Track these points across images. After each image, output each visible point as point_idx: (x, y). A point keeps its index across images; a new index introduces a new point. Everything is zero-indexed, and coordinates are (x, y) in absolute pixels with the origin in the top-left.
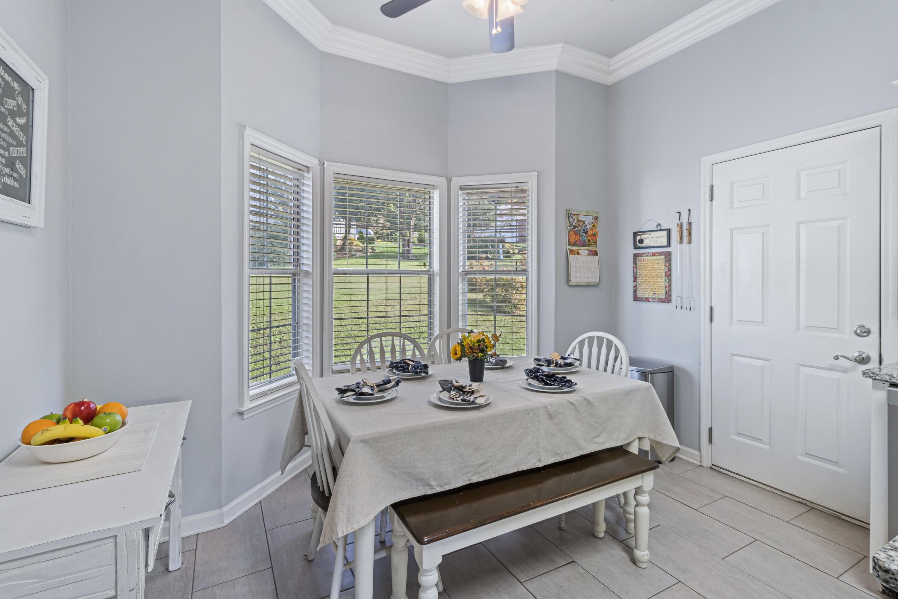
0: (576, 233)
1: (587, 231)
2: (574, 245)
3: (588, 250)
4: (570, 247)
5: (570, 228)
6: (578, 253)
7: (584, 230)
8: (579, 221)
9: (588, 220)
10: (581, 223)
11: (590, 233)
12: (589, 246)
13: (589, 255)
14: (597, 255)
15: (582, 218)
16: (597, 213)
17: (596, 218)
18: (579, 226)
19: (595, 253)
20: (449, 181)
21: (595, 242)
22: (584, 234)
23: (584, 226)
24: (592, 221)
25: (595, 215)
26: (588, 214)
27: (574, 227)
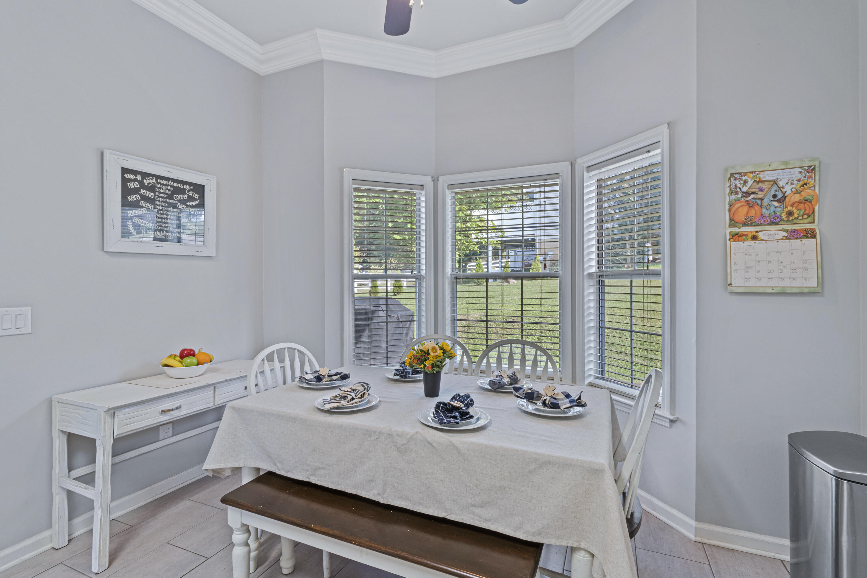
0: (751, 205)
1: (784, 197)
2: (745, 225)
3: (787, 231)
4: (735, 230)
5: (733, 197)
6: (754, 238)
7: (776, 195)
8: (760, 181)
9: (788, 177)
10: (764, 186)
11: (797, 198)
12: (788, 222)
13: (787, 238)
14: (814, 236)
15: (769, 176)
16: (813, 159)
17: (811, 169)
18: (761, 190)
19: (810, 234)
21: (811, 215)
22: (776, 204)
23: (775, 188)
24: (800, 176)
25: (807, 163)
26: (786, 166)
27: (747, 194)
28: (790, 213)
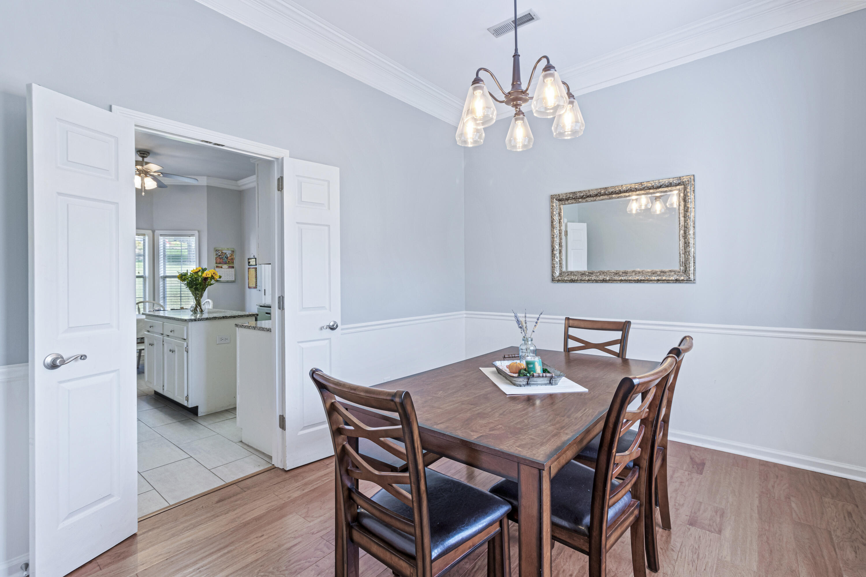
0: (220, 258)
1: (228, 257)
2: (219, 264)
3: (228, 266)
4: (217, 265)
5: (216, 256)
6: (221, 267)
7: (226, 257)
8: (222, 253)
9: (228, 253)
10: (223, 254)
11: (230, 258)
12: (229, 264)
13: (228, 268)
14: (234, 268)
15: (224, 251)
16: (233, 249)
17: (233, 251)
19: (233, 267)
20: (153, 232)
21: (233, 262)
22: (226, 259)
23: (226, 255)
24: (231, 253)
25: (232, 250)
26: (228, 249)
27: (219, 256)
28: (229, 262)
